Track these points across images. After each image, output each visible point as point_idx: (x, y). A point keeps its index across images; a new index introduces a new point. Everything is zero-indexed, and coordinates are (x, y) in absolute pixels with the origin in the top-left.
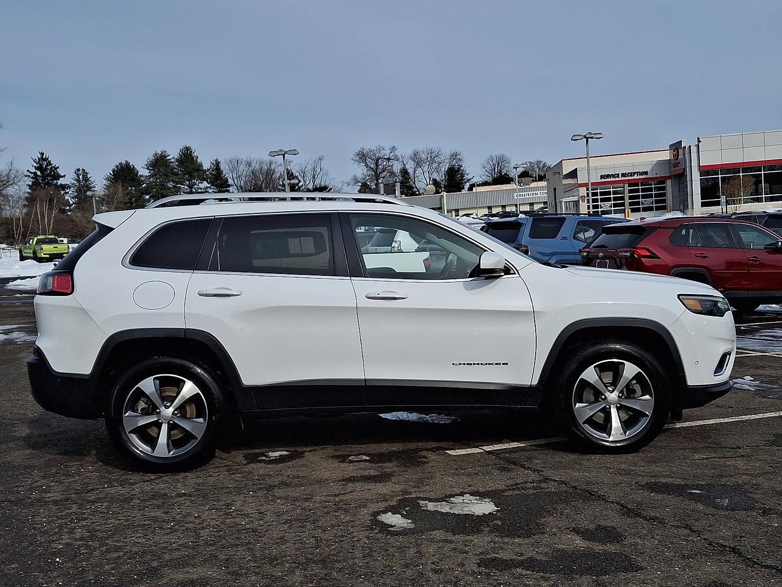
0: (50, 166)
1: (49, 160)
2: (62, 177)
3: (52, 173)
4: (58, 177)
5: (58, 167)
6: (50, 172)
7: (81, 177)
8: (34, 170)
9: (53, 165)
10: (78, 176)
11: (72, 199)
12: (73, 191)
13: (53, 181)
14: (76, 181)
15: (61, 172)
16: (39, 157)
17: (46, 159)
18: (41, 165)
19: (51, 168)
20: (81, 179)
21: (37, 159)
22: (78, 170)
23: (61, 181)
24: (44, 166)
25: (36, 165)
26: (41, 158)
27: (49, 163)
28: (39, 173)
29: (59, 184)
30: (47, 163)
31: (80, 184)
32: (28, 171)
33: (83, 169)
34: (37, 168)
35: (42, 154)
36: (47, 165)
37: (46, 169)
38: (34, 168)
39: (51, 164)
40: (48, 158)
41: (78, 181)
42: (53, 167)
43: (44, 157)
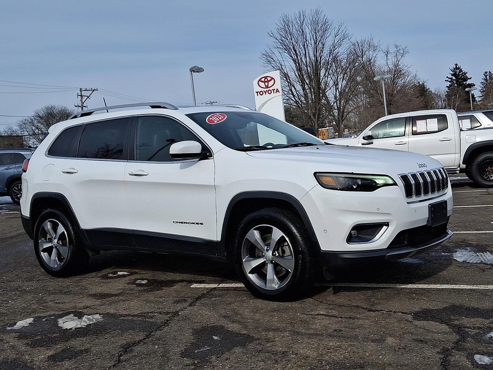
0: (461, 73)
1: (461, 68)
2: (469, 79)
3: (463, 77)
4: (466, 79)
5: (467, 73)
6: (461, 77)
7: (488, 77)
8: (450, 76)
9: (463, 72)
10: (486, 76)
11: (482, 93)
12: (482, 88)
13: (463, 82)
14: (485, 80)
15: (468, 76)
16: (454, 67)
17: (459, 68)
18: (456, 73)
19: (462, 74)
20: (488, 79)
21: (453, 69)
22: (486, 72)
23: (469, 82)
24: (458, 73)
25: (452, 73)
26: (456, 68)
27: (461, 71)
28: (454, 78)
29: (467, 84)
30: (459, 71)
31: (487, 82)
32: (447, 77)
33: (489, 72)
34: (452, 75)
35: (456, 65)
36: (460, 72)
37: (459, 75)
38: (451, 75)
39: (462, 71)
40: (460, 67)
41: (486, 80)
42: (464, 73)
43: (458, 67)
